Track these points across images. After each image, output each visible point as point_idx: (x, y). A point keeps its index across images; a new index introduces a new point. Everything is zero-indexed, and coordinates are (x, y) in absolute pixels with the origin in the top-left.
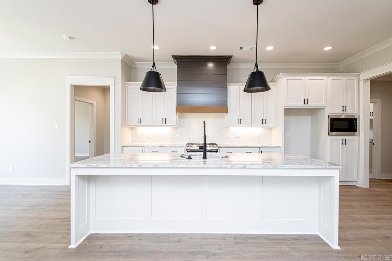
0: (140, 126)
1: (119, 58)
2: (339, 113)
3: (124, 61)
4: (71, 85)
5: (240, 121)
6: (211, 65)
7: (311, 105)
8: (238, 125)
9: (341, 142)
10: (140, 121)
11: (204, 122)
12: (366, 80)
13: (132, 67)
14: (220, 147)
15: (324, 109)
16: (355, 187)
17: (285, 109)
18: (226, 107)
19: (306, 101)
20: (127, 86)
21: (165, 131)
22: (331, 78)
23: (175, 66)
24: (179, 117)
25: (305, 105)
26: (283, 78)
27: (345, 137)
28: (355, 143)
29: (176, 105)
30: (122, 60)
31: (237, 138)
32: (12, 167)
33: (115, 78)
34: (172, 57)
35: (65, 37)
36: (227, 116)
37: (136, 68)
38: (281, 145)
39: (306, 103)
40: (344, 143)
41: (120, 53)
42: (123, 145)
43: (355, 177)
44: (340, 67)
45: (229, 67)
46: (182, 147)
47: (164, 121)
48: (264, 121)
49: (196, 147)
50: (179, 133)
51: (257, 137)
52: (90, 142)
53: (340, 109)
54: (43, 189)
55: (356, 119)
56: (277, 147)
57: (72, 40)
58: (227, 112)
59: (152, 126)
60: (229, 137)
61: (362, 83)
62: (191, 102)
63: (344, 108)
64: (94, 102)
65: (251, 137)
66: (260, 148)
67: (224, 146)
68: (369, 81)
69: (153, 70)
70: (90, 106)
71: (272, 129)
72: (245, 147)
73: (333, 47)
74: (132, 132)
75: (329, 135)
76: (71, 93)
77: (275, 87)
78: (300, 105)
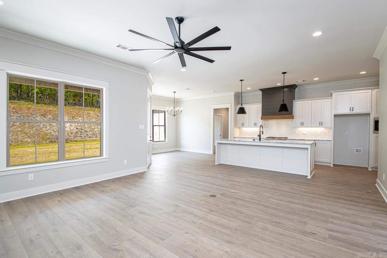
0: (243, 127)
1: (233, 94)
3: (235, 95)
4: (214, 109)
5: (302, 124)
6: (285, 89)
7: (356, 111)
8: (302, 126)
10: (243, 125)
15: (370, 114)
17: (334, 115)
18: (292, 115)
19: (352, 109)
20: (237, 107)
25: (351, 112)
26: (335, 94)
29: (261, 116)
31: (303, 134)
33: (231, 104)
34: (259, 90)
35: (212, 92)
36: (294, 121)
38: (331, 139)
41: (233, 92)
42: (234, 136)
47: (255, 124)
48: (321, 124)
51: (319, 134)
52: (220, 135)
56: (327, 140)
58: (293, 119)
59: (249, 127)
60: (297, 134)
64: (222, 115)
65: (314, 134)
69: (241, 107)
70: (221, 117)
73: (367, 72)
74: (239, 130)
75: (374, 133)
76: (213, 112)
77: (330, 100)
78: (347, 111)
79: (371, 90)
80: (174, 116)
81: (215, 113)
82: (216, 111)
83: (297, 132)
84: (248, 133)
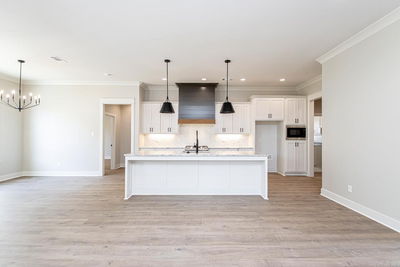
0: (152, 134)
1: (138, 85)
2: (293, 124)
3: (141, 87)
4: (104, 104)
5: (224, 130)
6: (203, 88)
7: (274, 118)
8: (223, 132)
9: (294, 145)
10: (151, 130)
11: (197, 131)
12: (311, 101)
13: (146, 89)
14: (209, 148)
15: (283, 121)
16: (305, 176)
17: (256, 121)
18: (213, 120)
19: (270, 116)
20: (142, 104)
21: (170, 137)
22: (287, 99)
23: (178, 89)
24: (180, 126)
25: (269, 119)
26: (254, 99)
27: (297, 141)
28: (305, 145)
29: (178, 119)
30: (140, 86)
31: (223, 142)
32: (60, 163)
33: (135, 99)
34: (175, 84)
35: (106, 75)
36: (215, 126)
37: (149, 90)
38: (253, 147)
39: (270, 117)
40: (297, 145)
41: (139, 82)
43: (304, 170)
44: (298, 90)
45: (216, 89)
46: (182, 148)
47: (170, 130)
48: (242, 130)
49: (193, 148)
50: (180, 139)
51: (237, 141)
52: (111, 145)
53: (294, 121)
54: (86, 178)
55: (305, 129)
56: (250, 148)
57: (110, 76)
58: (215, 124)
59: (160, 133)
60: (217, 141)
61: (309, 102)
62: (188, 116)
63: (297, 121)
64: (115, 115)
65: (233, 141)
66: (238, 149)
67: (212, 148)
68: (313, 102)
69: (167, 102)
70: (112, 118)
71: (249, 136)
72: (227, 148)
73: (286, 79)
74: (145, 138)
75: (286, 139)
76: (103, 109)
77: (249, 105)
78: (266, 118)
79: (284, 99)
80: (20, 109)
81: (105, 111)
82: (107, 107)
83: (216, 139)
84: (157, 142)
